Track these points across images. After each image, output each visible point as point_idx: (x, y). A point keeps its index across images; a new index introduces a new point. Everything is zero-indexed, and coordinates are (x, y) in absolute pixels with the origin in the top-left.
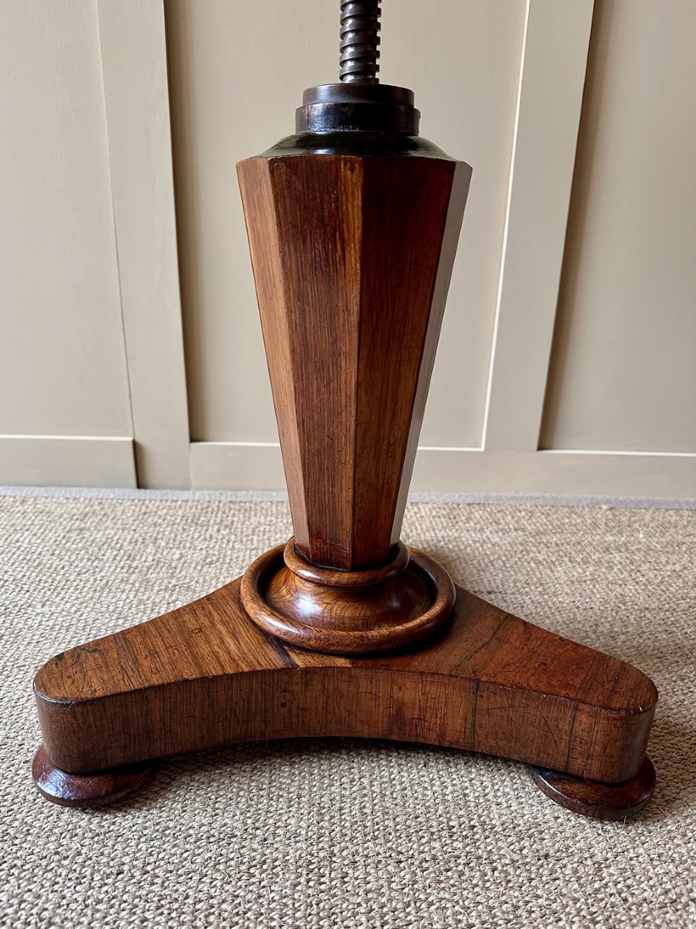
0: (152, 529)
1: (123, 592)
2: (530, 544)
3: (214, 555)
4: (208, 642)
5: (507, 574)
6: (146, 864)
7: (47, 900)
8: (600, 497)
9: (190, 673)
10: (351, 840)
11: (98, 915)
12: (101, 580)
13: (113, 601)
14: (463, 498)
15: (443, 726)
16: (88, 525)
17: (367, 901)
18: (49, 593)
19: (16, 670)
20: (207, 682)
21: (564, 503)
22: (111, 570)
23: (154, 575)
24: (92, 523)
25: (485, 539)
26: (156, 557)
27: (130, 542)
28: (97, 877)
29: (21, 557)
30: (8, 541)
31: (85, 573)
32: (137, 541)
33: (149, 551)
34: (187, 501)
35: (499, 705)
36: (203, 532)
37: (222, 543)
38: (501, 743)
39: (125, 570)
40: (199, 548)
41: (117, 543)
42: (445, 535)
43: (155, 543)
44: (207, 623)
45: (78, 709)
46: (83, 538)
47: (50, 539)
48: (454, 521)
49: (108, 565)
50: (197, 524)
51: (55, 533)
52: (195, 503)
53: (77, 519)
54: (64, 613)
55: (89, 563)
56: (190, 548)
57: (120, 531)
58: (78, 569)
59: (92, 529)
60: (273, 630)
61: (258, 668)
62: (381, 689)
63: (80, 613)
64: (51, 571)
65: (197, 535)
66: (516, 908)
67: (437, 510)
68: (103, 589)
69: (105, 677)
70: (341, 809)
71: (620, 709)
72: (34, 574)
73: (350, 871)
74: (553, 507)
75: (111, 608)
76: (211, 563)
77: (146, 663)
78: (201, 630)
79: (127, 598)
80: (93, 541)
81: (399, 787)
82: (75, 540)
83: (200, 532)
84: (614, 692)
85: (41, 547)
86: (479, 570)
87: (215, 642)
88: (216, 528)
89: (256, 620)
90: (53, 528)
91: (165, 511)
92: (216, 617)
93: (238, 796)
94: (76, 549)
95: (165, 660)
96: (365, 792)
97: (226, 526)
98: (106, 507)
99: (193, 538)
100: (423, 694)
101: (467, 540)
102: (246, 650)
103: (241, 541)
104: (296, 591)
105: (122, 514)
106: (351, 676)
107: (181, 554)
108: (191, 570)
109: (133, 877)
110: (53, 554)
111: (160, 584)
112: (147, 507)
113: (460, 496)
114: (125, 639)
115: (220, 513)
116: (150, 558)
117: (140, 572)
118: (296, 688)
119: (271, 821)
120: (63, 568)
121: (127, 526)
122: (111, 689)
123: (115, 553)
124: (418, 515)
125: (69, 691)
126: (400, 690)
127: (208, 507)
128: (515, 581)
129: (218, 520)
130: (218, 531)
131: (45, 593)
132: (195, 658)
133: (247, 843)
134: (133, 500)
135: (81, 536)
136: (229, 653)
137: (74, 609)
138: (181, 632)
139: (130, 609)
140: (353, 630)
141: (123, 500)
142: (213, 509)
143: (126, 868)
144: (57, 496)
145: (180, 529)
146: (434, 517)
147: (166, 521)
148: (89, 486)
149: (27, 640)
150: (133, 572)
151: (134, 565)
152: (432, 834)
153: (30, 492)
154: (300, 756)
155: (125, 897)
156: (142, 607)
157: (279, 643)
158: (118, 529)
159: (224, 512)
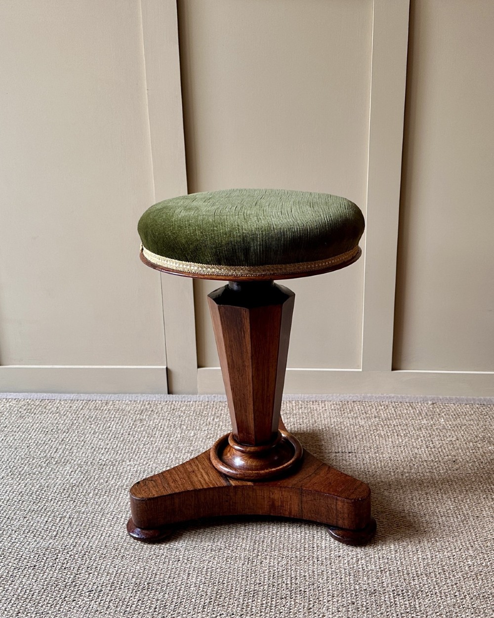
0: (178, 419)
1: (168, 453)
2: (380, 426)
3: (211, 434)
4: (197, 476)
5: (362, 442)
6: (188, 558)
7: (154, 568)
8: (428, 396)
9: (190, 488)
10: (266, 551)
11: (172, 572)
12: (156, 448)
13: (163, 458)
14: (351, 398)
15: (290, 509)
16: (144, 417)
17: (269, 569)
18: (131, 455)
19: (123, 491)
20: (197, 492)
21: (407, 401)
22: (160, 442)
23: (181, 445)
24: (146, 415)
25: (357, 423)
26: (182, 435)
27: (168, 427)
28: (171, 562)
29: (113, 436)
30: (104, 427)
31: (147, 444)
32: (171, 426)
33: (178, 432)
34: (196, 401)
35: (310, 499)
36: (205, 420)
37: (216, 426)
38: (313, 515)
39: (167, 442)
40: (203, 430)
41: (161, 428)
42: (336, 421)
43: (180, 427)
44: (196, 469)
45: (148, 502)
46: (143, 425)
47: (126, 426)
48: (343, 412)
49: (158, 439)
50: (202, 416)
51: (128, 422)
52: (200, 403)
53: (138, 414)
54: (141, 465)
55: (148, 439)
56: (199, 429)
57: (162, 420)
58: (143, 442)
59: (147, 419)
60: (223, 471)
61: (217, 486)
62: (266, 494)
63: (148, 464)
64: (130, 443)
65: (202, 422)
66: (323, 571)
67: (335, 405)
68: (157, 452)
69: (157, 490)
70: (263, 541)
71: (352, 499)
72: (122, 445)
73: (264, 561)
74: (401, 402)
75: (163, 462)
76: (210, 438)
77: (172, 485)
78: (194, 472)
79: (170, 457)
80: (148, 426)
81: (287, 534)
82: (139, 426)
83: (203, 421)
84: (353, 493)
85: (122, 430)
86: (348, 441)
87: (200, 476)
88: (212, 418)
89: (216, 467)
90: (126, 419)
91: (184, 408)
92: (200, 466)
93: (223, 537)
94: (140, 431)
95: (180, 483)
96: (273, 535)
97: (218, 417)
98: (152, 406)
99: (200, 424)
100: (282, 496)
101: (347, 423)
102: (212, 480)
103: (226, 425)
104: (234, 455)
105: (161, 410)
106: (253, 489)
107: (194, 433)
108: (200, 442)
109: (184, 562)
110: (129, 434)
111: (185, 450)
112: (174, 406)
113: (350, 397)
114: (163, 475)
115: (214, 409)
116: (179, 436)
117: (174, 443)
118: (231, 494)
119: (235, 545)
120: (136, 441)
121: (165, 418)
122: (160, 494)
123: (161, 433)
124: (324, 409)
125: (144, 495)
126: (273, 494)
127: (207, 405)
128: (364, 447)
129: (213, 413)
130: (213, 419)
131: (129, 454)
132: (191, 482)
133: (226, 551)
134: (167, 401)
135: (142, 424)
136: (205, 480)
137: (145, 463)
138: (186, 473)
139: (172, 462)
140: (256, 471)
141: (161, 401)
142: (210, 406)
143: (181, 559)
144: (124, 400)
145: (193, 418)
146: (332, 410)
147: (185, 414)
148: (142, 393)
149: (126, 477)
150: (171, 443)
151: (171, 439)
152: (297, 549)
153: (109, 398)
154: (249, 523)
155: (182, 568)
156: (177, 461)
157: (225, 476)
158: (160, 419)
159: (216, 408)
